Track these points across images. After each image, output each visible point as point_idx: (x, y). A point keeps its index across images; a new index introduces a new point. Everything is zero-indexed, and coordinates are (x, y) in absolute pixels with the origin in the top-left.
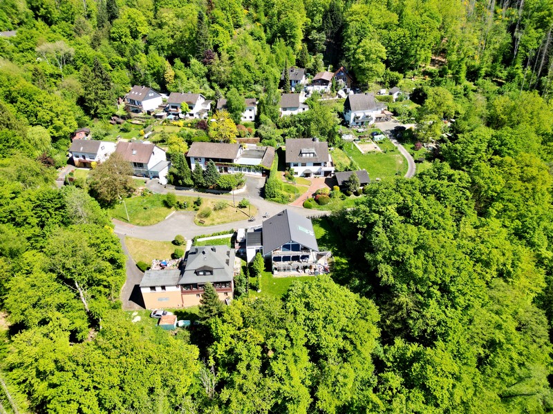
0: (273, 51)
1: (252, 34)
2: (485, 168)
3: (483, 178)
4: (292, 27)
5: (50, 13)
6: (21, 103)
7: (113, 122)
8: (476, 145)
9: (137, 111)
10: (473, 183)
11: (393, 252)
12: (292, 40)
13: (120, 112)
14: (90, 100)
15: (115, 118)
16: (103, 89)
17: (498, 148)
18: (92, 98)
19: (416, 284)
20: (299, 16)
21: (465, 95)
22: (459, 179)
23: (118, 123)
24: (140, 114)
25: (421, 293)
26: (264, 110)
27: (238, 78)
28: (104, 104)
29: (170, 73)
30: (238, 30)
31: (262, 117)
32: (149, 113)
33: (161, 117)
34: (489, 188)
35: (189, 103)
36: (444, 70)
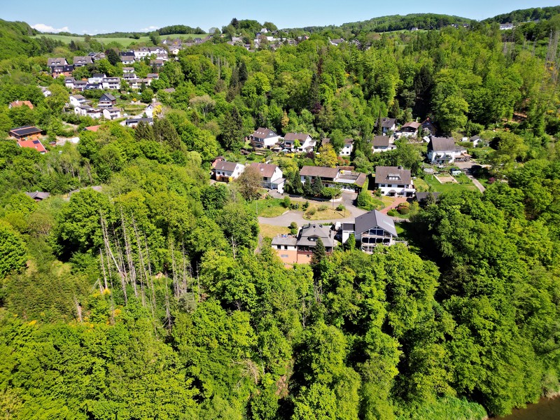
0: (369, 105)
1: (352, 92)
2: (537, 187)
3: (535, 194)
4: (387, 87)
5: (195, 76)
6: (184, 135)
7: (242, 153)
8: (532, 171)
9: (259, 146)
10: (527, 197)
11: (453, 233)
12: (386, 96)
13: (246, 146)
14: (227, 136)
15: (243, 151)
16: (236, 129)
17: (550, 173)
18: (229, 135)
19: (469, 256)
20: (393, 78)
21: (542, 145)
22: (515, 194)
23: (245, 154)
24: (262, 149)
25: (474, 265)
26: (359, 147)
27: (339, 124)
28: (236, 140)
29: (286, 119)
30: (340, 89)
31: (358, 152)
32: (269, 147)
33: (277, 150)
34: (539, 201)
35: (300, 140)
36: (525, 124)
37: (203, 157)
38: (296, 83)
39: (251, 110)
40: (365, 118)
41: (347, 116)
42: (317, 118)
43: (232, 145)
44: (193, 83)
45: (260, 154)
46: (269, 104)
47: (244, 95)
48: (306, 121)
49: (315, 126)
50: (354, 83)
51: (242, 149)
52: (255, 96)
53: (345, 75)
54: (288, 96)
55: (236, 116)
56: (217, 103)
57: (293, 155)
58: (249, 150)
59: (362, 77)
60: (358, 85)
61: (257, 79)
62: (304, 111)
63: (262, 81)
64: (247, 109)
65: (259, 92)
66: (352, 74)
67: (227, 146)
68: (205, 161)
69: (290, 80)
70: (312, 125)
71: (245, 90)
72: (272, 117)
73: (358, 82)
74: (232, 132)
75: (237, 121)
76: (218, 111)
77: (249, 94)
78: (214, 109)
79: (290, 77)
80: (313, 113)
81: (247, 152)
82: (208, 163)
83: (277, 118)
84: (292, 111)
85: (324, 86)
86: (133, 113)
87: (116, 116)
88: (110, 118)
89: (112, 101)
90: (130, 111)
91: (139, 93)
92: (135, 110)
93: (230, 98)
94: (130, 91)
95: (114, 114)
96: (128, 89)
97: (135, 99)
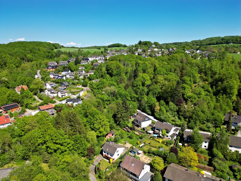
1: (203, 88)
7: (126, 130)
9: (138, 126)
13: (130, 125)
24: (139, 129)
28: (123, 120)
29: (157, 108)
30: (195, 85)
32: (144, 129)
33: (150, 134)
35: (166, 129)
37: (99, 134)
38: (166, 83)
39: (137, 96)
40: (216, 113)
41: (203, 112)
42: (179, 109)
43: (120, 123)
44: (111, 75)
45: (138, 133)
46: (147, 94)
47: (134, 87)
48: (171, 110)
49: (178, 114)
50: (204, 81)
51: (127, 126)
52: (141, 87)
53: (198, 76)
54: (160, 91)
55: (125, 104)
56: (118, 91)
57: (161, 141)
58: (131, 129)
59: (210, 77)
60: (207, 83)
61: (143, 77)
62: (171, 103)
63: (146, 79)
64: (135, 95)
65: (143, 85)
66: (203, 75)
67: (118, 123)
68: (100, 136)
69: (162, 81)
70: (176, 113)
71: (135, 84)
72: (149, 104)
73: (207, 80)
74: (121, 115)
75: (125, 107)
76: (118, 96)
77: (137, 86)
78: (116, 95)
79: (162, 79)
80: (177, 105)
81: (129, 130)
82: (102, 137)
83: (152, 105)
84: (162, 102)
85: (185, 85)
86: (75, 93)
87: (65, 95)
88: (61, 97)
89: (66, 86)
90: (73, 92)
91: (82, 81)
92: (76, 92)
93: (127, 87)
94: (78, 80)
95: (64, 94)
96: (77, 78)
97: (79, 84)
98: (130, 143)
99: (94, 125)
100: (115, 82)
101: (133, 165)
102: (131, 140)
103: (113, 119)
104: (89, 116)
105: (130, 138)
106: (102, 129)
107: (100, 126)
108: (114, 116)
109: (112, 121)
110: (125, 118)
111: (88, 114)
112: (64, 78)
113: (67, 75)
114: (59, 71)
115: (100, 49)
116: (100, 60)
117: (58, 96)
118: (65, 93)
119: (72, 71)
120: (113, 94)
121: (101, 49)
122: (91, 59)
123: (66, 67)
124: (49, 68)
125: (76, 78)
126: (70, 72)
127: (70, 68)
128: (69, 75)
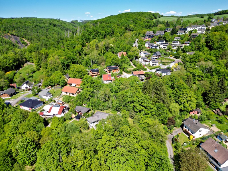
6: (176, 90)
7: (216, 112)
13: (223, 108)
14: (209, 96)
15: (218, 110)
16: (219, 93)
18: (210, 96)
23: (218, 115)
28: (215, 100)
37: (183, 108)
43: (210, 103)
44: (211, 48)
55: (222, 84)
58: (223, 113)
67: (207, 102)
68: (184, 111)
74: (214, 95)
75: (221, 88)
78: (212, 71)
81: (221, 114)
82: (185, 112)
86: (165, 64)
91: (175, 52)
97: (171, 55)
98: (218, 127)
99: (179, 98)
100: (214, 57)
101: (216, 150)
102: (220, 125)
103: (202, 97)
104: (176, 89)
105: (220, 122)
106: (186, 105)
107: (186, 100)
108: (204, 95)
109: (201, 99)
110: (217, 100)
111: (175, 86)
112: (158, 48)
113: (161, 45)
114: (155, 41)
115: (202, 17)
116: (200, 30)
117: (149, 64)
118: (156, 62)
119: (166, 41)
120: (209, 71)
121: (205, 17)
122: (189, 29)
123: (162, 37)
124: (146, 37)
125: (169, 49)
126: (164, 42)
127: (165, 38)
128: (163, 46)
